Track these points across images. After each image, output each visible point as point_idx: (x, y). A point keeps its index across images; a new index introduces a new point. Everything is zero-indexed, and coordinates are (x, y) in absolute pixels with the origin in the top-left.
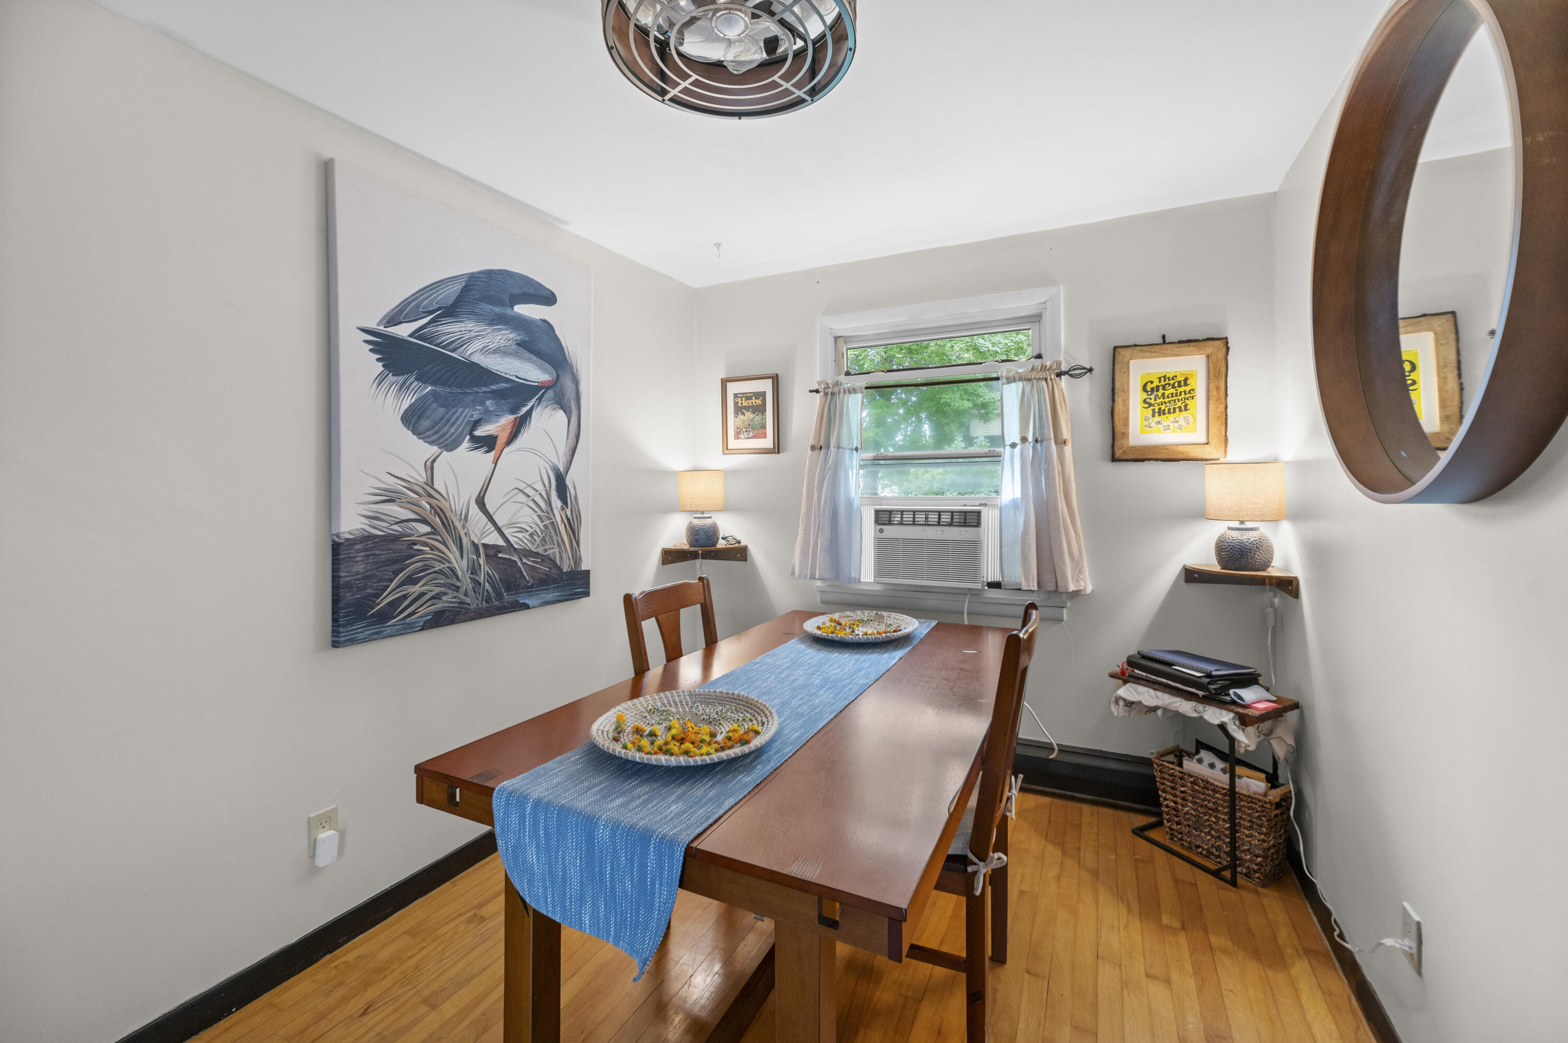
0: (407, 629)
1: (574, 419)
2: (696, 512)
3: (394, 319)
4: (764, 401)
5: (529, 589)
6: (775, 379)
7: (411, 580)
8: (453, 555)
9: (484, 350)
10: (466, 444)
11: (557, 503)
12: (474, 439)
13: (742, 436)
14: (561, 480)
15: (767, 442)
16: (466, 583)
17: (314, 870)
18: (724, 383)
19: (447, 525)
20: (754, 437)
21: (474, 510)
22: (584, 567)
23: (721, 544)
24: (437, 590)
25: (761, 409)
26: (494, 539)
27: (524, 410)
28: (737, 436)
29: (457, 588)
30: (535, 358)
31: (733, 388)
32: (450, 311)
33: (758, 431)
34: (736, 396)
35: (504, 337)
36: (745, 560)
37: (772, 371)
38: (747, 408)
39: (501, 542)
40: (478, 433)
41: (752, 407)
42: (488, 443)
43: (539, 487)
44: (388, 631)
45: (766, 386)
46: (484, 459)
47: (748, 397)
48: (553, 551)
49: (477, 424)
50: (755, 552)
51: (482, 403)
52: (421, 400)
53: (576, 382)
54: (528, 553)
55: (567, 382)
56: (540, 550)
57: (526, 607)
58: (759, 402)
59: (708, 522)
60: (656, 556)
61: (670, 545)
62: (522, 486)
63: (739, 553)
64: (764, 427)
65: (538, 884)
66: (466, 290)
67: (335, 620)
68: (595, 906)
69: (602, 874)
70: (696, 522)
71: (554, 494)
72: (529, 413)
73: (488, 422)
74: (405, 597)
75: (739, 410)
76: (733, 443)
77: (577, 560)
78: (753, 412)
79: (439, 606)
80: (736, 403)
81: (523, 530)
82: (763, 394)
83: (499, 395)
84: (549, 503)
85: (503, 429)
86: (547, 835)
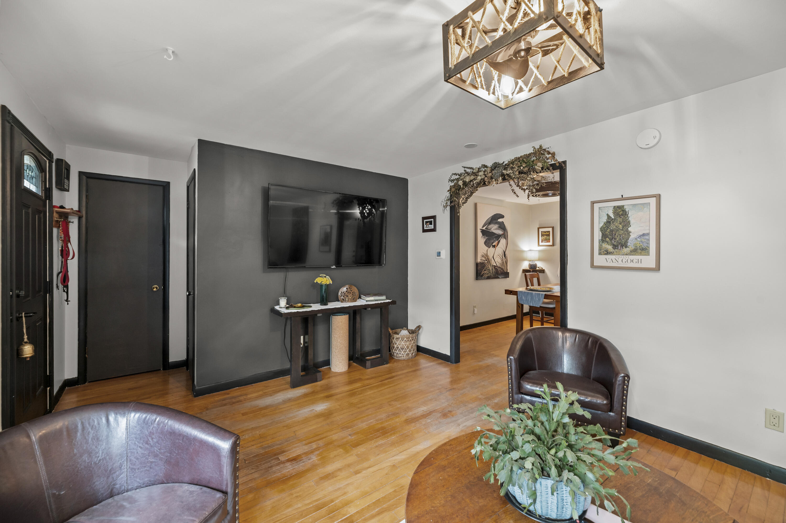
0: (484, 279)
1: (507, 240)
2: (530, 261)
3: (483, 227)
4: (549, 233)
5: (500, 275)
6: (553, 228)
7: (485, 270)
8: (490, 267)
9: (494, 229)
10: (491, 247)
11: (504, 258)
12: (493, 246)
13: (543, 242)
14: (505, 253)
15: (551, 243)
16: (491, 272)
17: (474, 314)
18: (538, 229)
19: (489, 261)
20: (547, 242)
21: (492, 258)
22: (508, 272)
23: (537, 269)
24: (488, 272)
25: (549, 235)
26: (495, 264)
27: (499, 239)
28: (542, 242)
29: (490, 273)
30: (501, 229)
31: (541, 230)
32: (490, 223)
33: (548, 240)
34: (542, 232)
35: (496, 226)
36: (544, 273)
37: (553, 226)
38: (545, 235)
39: (496, 265)
40: (493, 245)
41: (546, 235)
42: (494, 246)
43: (501, 255)
44: (483, 278)
45: (550, 230)
46: (494, 249)
47: (545, 232)
48: (503, 268)
49: (493, 243)
50: (547, 271)
51: (493, 239)
52: (486, 240)
53: (507, 233)
54: (499, 267)
55: (506, 233)
56: (501, 267)
57: (499, 278)
58: (548, 233)
59: (534, 263)
60: (521, 271)
61: (524, 268)
62: (499, 254)
63: (543, 271)
64: (549, 239)
65: (524, 301)
66: (491, 219)
67: (477, 275)
68: (533, 302)
69: (534, 299)
70: (531, 263)
71: (503, 256)
72: (500, 240)
73: (494, 242)
74: (484, 273)
75: (542, 235)
76: (541, 244)
77: (507, 270)
78: (547, 236)
79: (488, 275)
80: (542, 234)
81: (499, 263)
82: (549, 232)
83: (495, 237)
84: (503, 258)
85: (496, 243)
86: (526, 295)
